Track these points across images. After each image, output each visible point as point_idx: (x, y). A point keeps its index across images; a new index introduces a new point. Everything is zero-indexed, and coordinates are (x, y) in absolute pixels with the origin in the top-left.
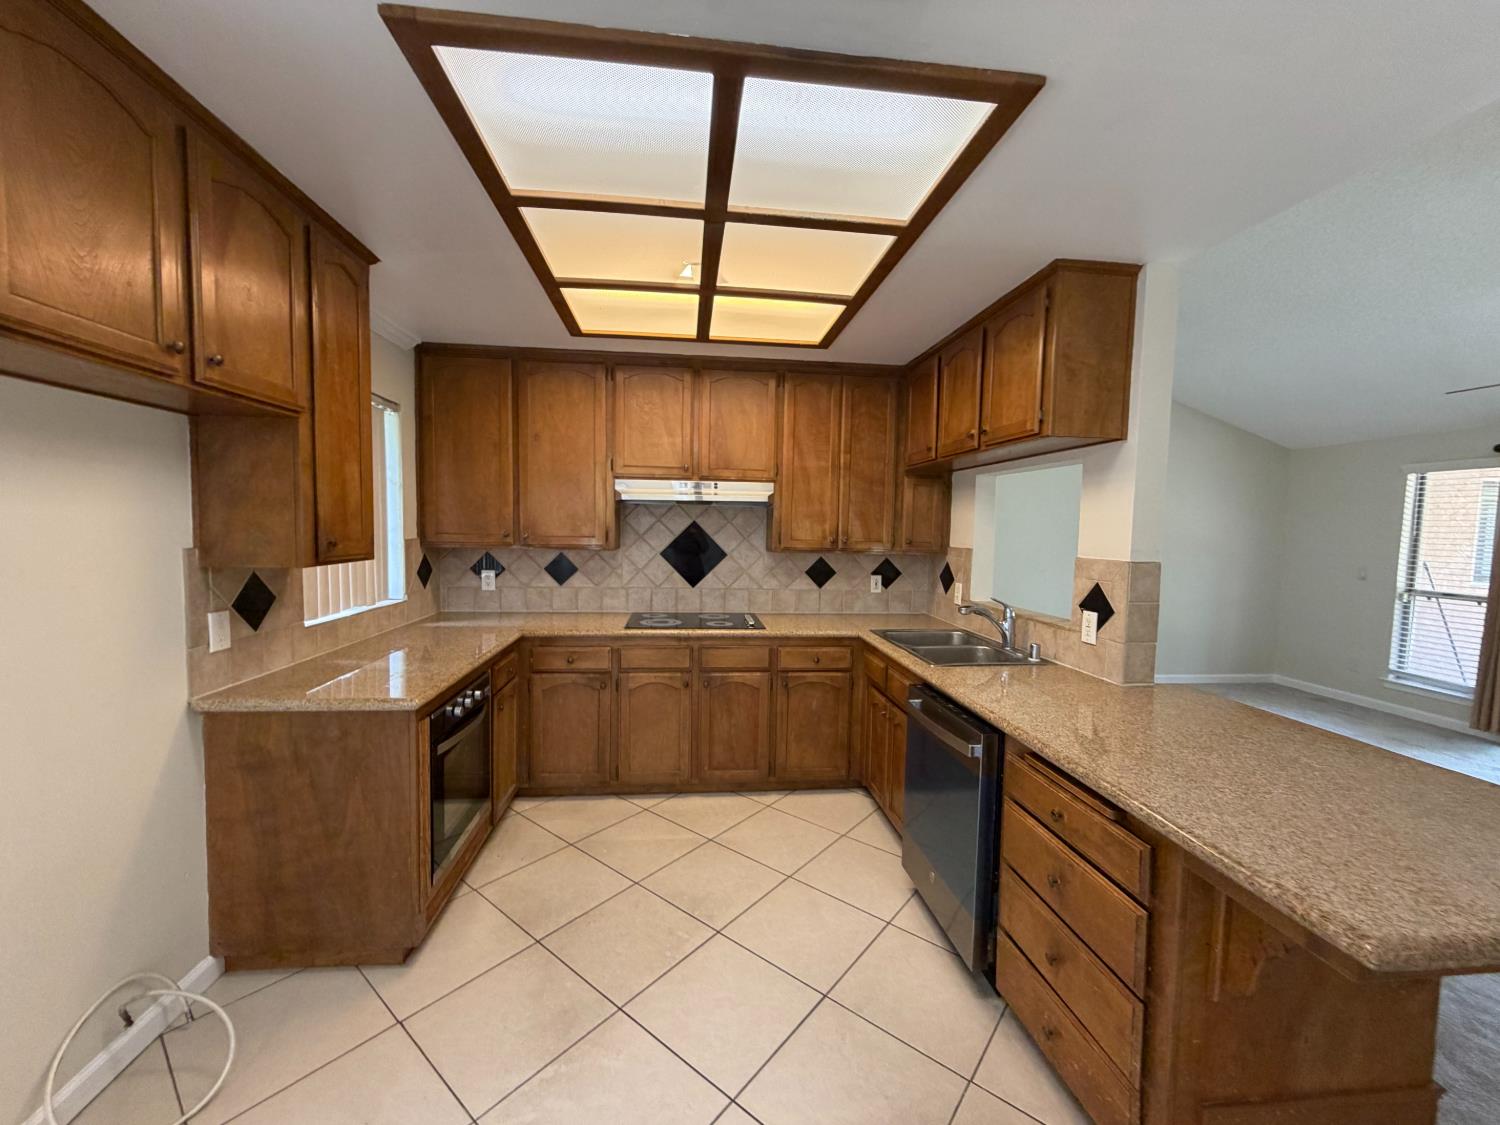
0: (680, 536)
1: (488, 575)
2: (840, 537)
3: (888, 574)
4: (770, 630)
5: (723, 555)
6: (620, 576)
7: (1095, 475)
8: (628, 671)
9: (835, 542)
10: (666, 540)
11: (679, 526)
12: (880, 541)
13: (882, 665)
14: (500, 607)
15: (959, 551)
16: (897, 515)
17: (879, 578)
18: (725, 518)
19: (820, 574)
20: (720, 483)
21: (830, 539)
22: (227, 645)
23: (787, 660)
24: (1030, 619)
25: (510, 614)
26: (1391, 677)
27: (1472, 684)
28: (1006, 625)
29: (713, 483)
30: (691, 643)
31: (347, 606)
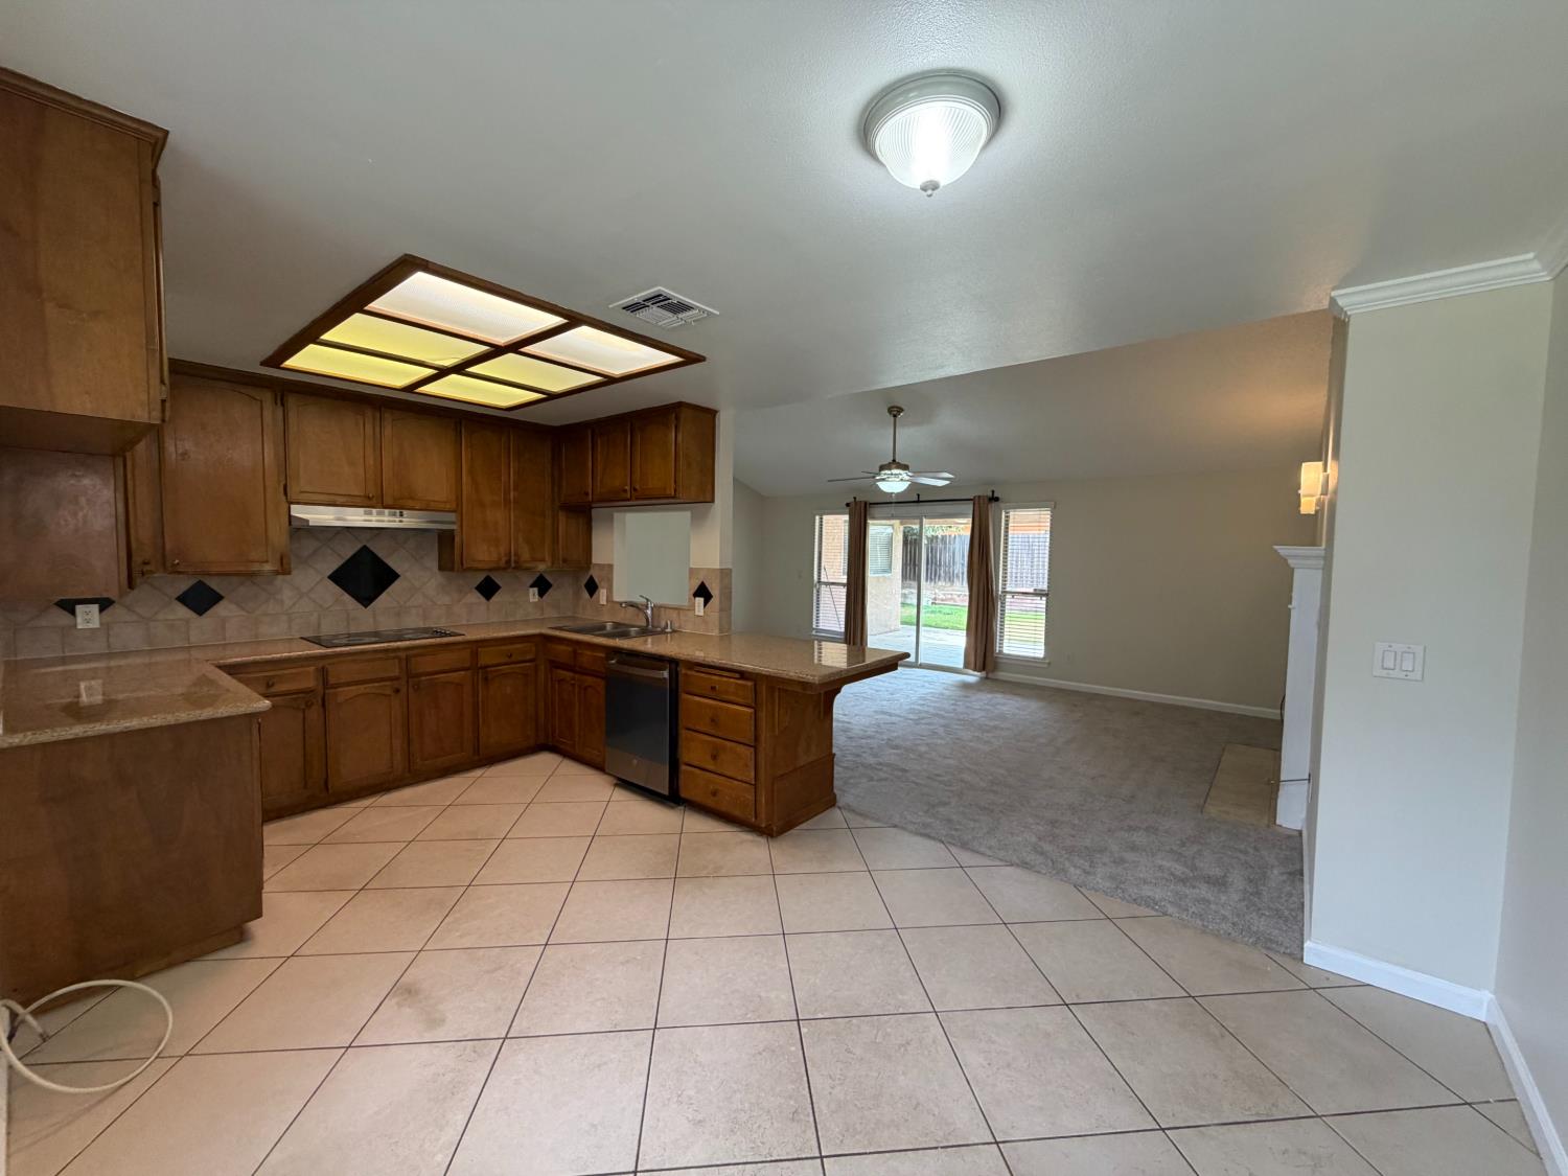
0: (349, 560)
1: (87, 611)
2: (513, 558)
3: (542, 586)
4: (469, 637)
5: (396, 576)
6: (282, 602)
7: (698, 520)
8: (335, 686)
9: (508, 562)
10: (334, 564)
11: (349, 550)
12: (543, 560)
13: (570, 649)
14: (109, 646)
15: (601, 566)
16: (555, 540)
17: (536, 590)
18: (397, 542)
19: (488, 589)
20: (405, 512)
21: (504, 559)
23: (486, 658)
24: (661, 607)
25: (125, 654)
26: (814, 633)
27: (843, 630)
28: (649, 612)
29: (398, 511)
30: (399, 654)
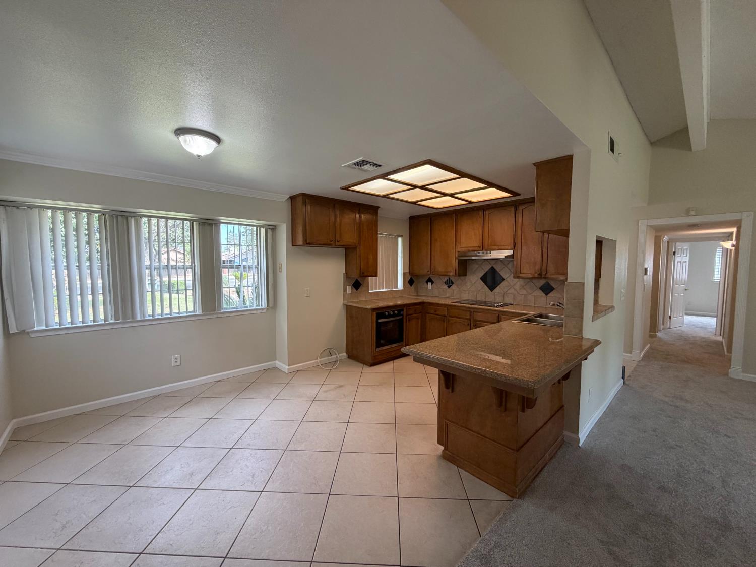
0: (487, 272)
1: (430, 284)
2: (544, 272)
5: (503, 279)
6: (467, 286)
9: (540, 274)
10: (481, 274)
11: (487, 268)
14: (432, 294)
18: (504, 265)
19: (546, 290)
20: (492, 252)
22: (350, 292)
25: (435, 297)
29: (489, 252)
31: (383, 288)
